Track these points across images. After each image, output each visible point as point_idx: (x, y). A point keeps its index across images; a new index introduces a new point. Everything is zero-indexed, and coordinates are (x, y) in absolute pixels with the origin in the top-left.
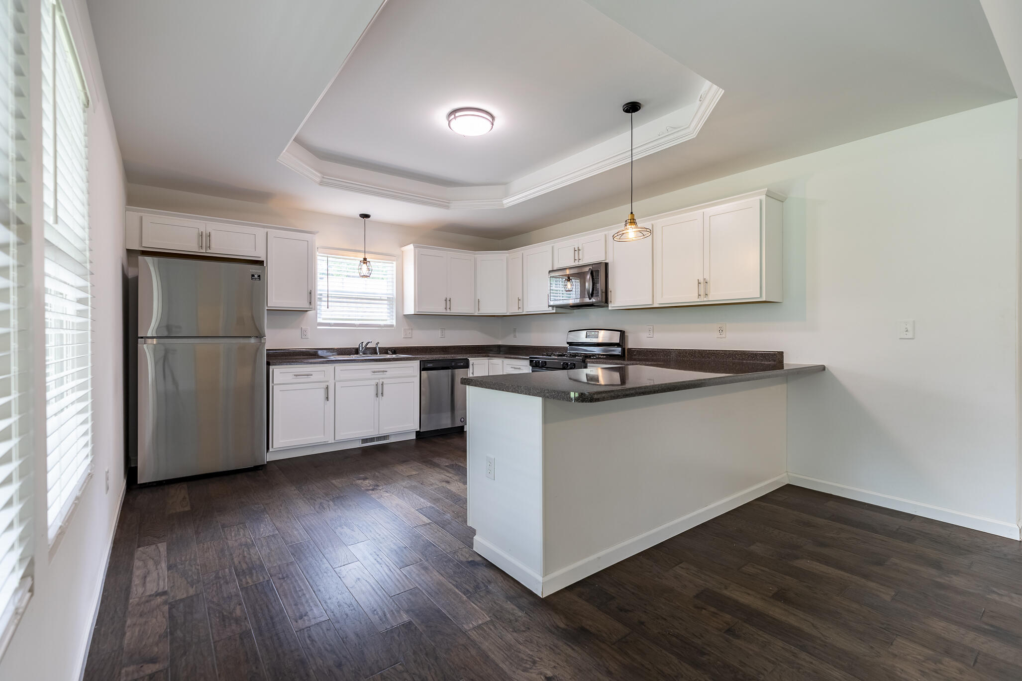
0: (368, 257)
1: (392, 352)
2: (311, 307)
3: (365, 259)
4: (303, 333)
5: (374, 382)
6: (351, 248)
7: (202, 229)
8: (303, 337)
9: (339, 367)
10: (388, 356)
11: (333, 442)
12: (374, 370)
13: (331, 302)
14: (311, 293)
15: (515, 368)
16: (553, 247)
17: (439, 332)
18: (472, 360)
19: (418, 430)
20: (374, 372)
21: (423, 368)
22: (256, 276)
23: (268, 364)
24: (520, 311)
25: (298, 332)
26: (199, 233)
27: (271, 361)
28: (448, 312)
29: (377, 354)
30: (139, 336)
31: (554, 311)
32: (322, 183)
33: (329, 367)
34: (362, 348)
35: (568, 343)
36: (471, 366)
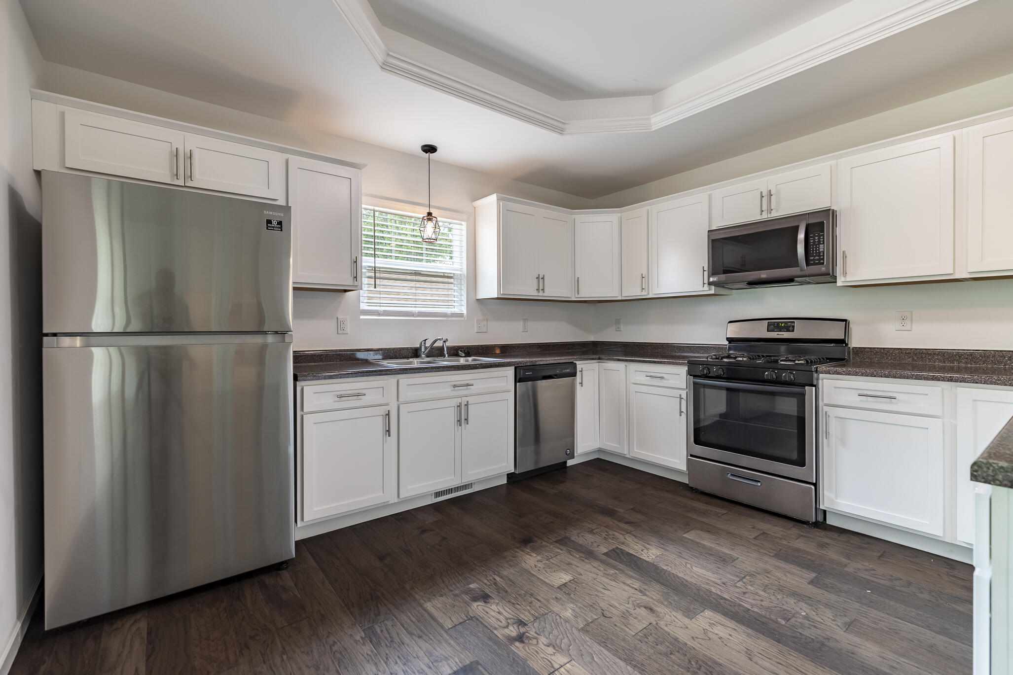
0: (435, 213)
1: (465, 353)
2: (356, 283)
3: (430, 214)
4: (340, 327)
5: (454, 402)
6: (405, 199)
7: (178, 144)
8: (339, 332)
9: (405, 380)
10: (462, 361)
11: (396, 501)
12: (455, 383)
13: (380, 278)
14: (356, 262)
15: (651, 377)
16: (710, 197)
17: (520, 325)
18: (580, 365)
19: (513, 471)
20: (455, 386)
21: (518, 379)
22: (274, 223)
23: (296, 378)
24: (644, 293)
25: (333, 323)
26: (171, 152)
27: (298, 374)
28: (541, 295)
29: (445, 356)
30: (45, 331)
31: (712, 292)
32: (385, 67)
33: (390, 381)
34: (426, 348)
35: (728, 339)
36: (578, 374)
